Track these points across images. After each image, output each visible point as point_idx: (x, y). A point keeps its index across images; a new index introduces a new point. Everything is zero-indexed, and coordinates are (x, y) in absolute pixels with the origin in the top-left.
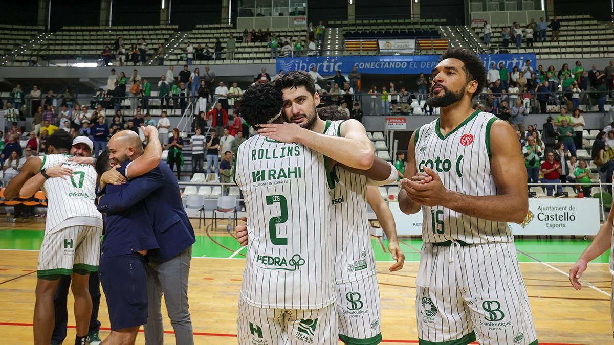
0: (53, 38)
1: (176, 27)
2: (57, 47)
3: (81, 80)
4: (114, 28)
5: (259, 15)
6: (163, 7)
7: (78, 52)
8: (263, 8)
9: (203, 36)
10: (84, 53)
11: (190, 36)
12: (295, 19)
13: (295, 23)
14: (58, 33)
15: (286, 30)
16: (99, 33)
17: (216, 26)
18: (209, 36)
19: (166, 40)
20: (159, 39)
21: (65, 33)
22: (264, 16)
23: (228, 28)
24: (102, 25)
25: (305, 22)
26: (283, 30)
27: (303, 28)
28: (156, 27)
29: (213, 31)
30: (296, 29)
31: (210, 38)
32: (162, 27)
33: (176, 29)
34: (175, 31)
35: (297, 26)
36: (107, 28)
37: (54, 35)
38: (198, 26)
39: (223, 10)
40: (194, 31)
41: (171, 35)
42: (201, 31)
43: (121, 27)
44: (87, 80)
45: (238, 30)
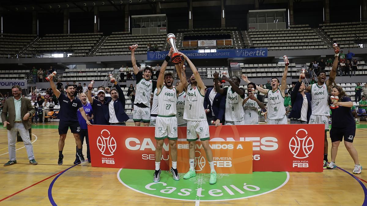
0: (41, 41)
1: (102, 33)
2: (44, 46)
3: (58, 64)
4: (71, 34)
5: (143, 27)
6: (95, 23)
7: (55, 49)
8: (145, 23)
9: (115, 38)
10: (58, 49)
11: (109, 39)
12: (161, 29)
13: (161, 30)
14: (44, 38)
15: (156, 34)
16: (64, 38)
17: (122, 32)
18: (118, 38)
19: (97, 41)
20: (93, 41)
21: (47, 38)
22: (145, 27)
23: (128, 34)
24: (65, 33)
25: (166, 30)
26: (155, 34)
27: (164, 34)
28: (92, 34)
29: (121, 36)
30: (161, 34)
31: (118, 40)
32: (95, 33)
33: (102, 34)
34: (101, 36)
35: (162, 32)
36: (68, 34)
37: (42, 39)
38: (113, 33)
39: (126, 23)
40: (111, 36)
41: (99, 38)
42: (114, 36)
43: (74, 34)
44: (61, 64)
45: (133, 35)
